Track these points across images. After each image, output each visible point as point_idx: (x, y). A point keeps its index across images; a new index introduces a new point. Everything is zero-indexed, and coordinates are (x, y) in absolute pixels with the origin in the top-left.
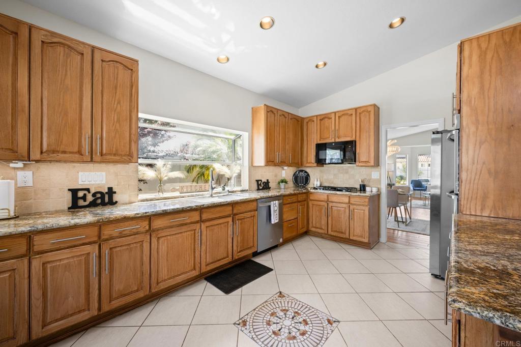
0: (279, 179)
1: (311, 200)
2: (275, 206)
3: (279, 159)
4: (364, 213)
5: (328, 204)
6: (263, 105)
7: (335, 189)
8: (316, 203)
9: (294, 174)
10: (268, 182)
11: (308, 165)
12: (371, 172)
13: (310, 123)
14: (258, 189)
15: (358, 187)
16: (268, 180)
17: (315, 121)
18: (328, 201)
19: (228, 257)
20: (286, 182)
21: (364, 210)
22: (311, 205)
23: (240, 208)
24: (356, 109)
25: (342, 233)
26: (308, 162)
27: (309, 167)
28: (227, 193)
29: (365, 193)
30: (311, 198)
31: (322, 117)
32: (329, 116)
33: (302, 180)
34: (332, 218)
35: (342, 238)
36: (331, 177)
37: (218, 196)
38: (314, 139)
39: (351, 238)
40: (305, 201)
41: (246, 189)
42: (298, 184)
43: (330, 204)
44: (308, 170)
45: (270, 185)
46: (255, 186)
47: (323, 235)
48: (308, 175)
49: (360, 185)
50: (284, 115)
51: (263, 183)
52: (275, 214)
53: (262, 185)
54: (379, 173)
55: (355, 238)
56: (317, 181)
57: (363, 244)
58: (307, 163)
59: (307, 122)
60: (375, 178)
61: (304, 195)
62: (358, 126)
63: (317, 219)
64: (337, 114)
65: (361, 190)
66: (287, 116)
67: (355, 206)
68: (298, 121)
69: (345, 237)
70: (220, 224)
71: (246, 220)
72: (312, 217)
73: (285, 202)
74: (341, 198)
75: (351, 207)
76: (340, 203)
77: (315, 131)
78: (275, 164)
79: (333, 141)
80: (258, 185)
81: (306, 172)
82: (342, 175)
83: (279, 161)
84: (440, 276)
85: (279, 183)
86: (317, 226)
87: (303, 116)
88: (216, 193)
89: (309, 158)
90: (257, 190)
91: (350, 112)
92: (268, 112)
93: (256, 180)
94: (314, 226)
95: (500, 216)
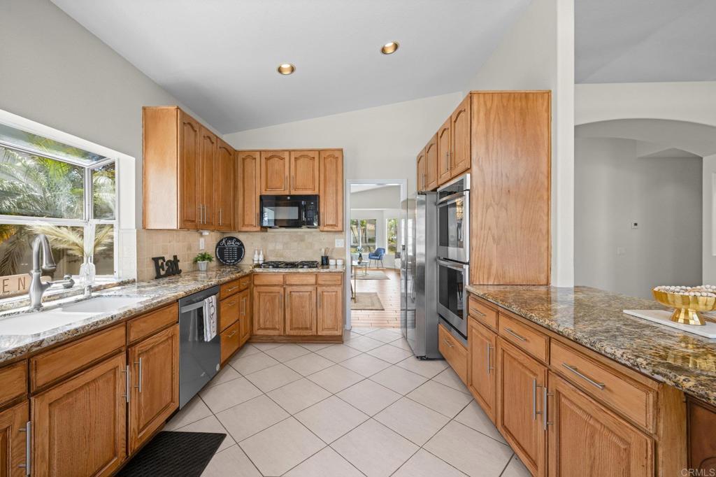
0: (196, 253)
1: (256, 286)
2: (209, 306)
3: (203, 219)
4: (336, 296)
5: (284, 289)
6: (173, 108)
7: (293, 265)
8: (263, 289)
9: (218, 245)
10: (175, 261)
11: (245, 229)
12: (334, 239)
13: (248, 160)
14: (158, 276)
15: (319, 260)
16: (175, 257)
17: (258, 160)
18: (284, 285)
19: (115, 454)
20: (210, 259)
21: (337, 292)
22: (256, 294)
23: (143, 325)
24: (319, 151)
25: (307, 329)
26: (246, 223)
27: (247, 232)
28: (87, 293)
29: (328, 268)
30: (256, 282)
31: (270, 154)
32: (280, 154)
33: (229, 253)
34: (291, 309)
35: (305, 336)
36: (279, 247)
37: (60, 305)
38: (256, 187)
39: (319, 334)
40: (247, 288)
41: (131, 279)
42: (225, 261)
43: (289, 289)
44: (241, 237)
45: (181, 265)
46: (151, 270)
47: (275, 338)
48: (242, 245)
49: (322, 257)
50: (209, 138)
51: (167, 265)
52: (212, 321)
53: (166, 268)
54: (343, 240)
55: (324, 333)
56: (259, 254)
57: (335, 339)
58: (244, 225)
59: (244, 159)
60: (340, 246)
61: (247, 278)
62: (322, 176)
63: (266, 316)
64: (292, 153)
65: (323, 264)
66: (215, 142)
67: (324, 288)
68: (230, 154)
69: (311, 334)
70: (94, 381)
71: (156, 350)
72: (259, 312)
73: (224, 295)
74: (304, 278)
75: (320, 289)
76: (302, 285)
77: (258, 175)
78: (196, 226)
79: (287, 193)
80: (158, 268)
81: (238, 240)
82: (296, 244)
83: (203, 222)
84: (425, 357)
85: (196, 261)
86: (267, 327)
87: (236, 149)
88: (50, 298)
89: (247, 218)
90: (156, 278)
91: (311, 155)
92: (184, 123)
93: (153, 259)
94: (262, 326)
95: (501, 283)
